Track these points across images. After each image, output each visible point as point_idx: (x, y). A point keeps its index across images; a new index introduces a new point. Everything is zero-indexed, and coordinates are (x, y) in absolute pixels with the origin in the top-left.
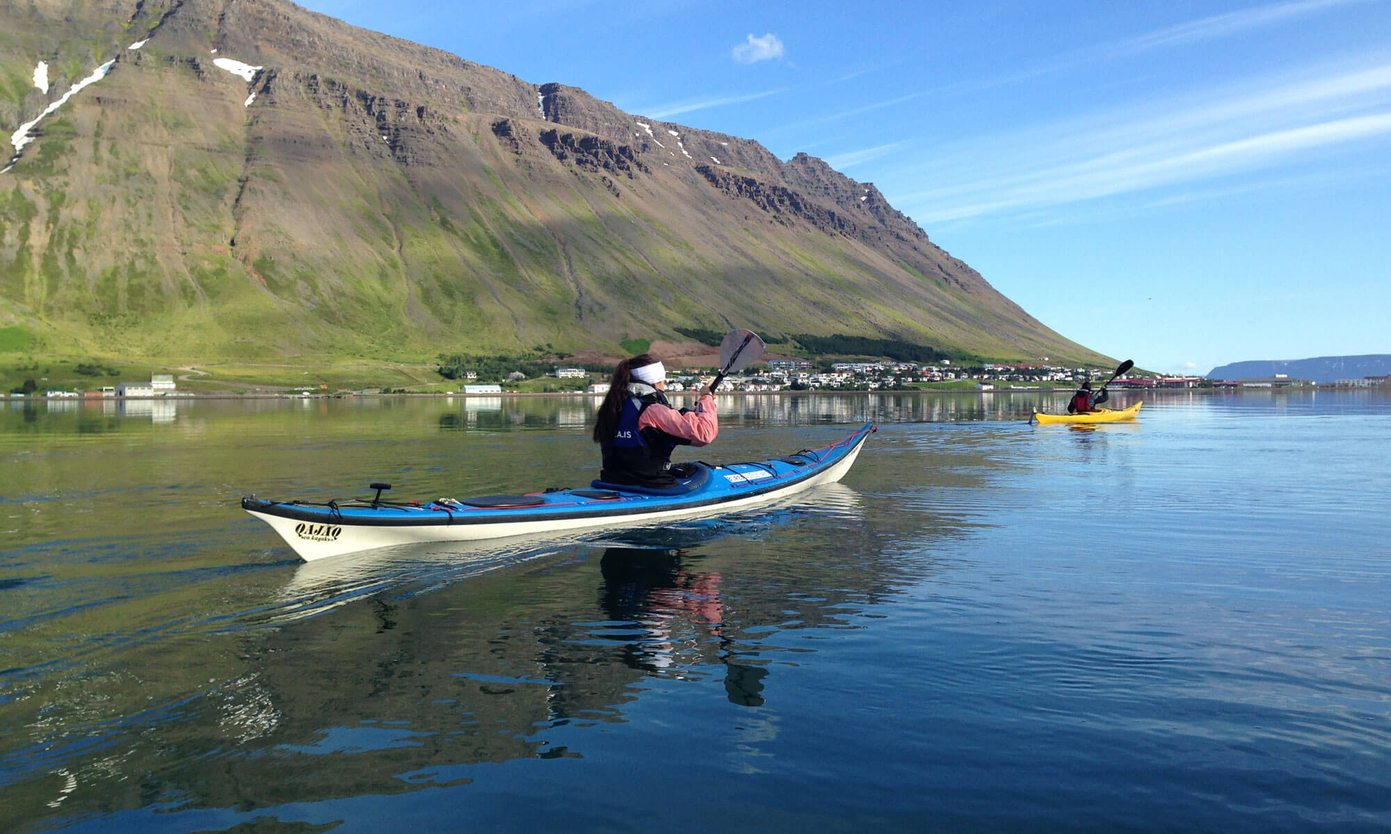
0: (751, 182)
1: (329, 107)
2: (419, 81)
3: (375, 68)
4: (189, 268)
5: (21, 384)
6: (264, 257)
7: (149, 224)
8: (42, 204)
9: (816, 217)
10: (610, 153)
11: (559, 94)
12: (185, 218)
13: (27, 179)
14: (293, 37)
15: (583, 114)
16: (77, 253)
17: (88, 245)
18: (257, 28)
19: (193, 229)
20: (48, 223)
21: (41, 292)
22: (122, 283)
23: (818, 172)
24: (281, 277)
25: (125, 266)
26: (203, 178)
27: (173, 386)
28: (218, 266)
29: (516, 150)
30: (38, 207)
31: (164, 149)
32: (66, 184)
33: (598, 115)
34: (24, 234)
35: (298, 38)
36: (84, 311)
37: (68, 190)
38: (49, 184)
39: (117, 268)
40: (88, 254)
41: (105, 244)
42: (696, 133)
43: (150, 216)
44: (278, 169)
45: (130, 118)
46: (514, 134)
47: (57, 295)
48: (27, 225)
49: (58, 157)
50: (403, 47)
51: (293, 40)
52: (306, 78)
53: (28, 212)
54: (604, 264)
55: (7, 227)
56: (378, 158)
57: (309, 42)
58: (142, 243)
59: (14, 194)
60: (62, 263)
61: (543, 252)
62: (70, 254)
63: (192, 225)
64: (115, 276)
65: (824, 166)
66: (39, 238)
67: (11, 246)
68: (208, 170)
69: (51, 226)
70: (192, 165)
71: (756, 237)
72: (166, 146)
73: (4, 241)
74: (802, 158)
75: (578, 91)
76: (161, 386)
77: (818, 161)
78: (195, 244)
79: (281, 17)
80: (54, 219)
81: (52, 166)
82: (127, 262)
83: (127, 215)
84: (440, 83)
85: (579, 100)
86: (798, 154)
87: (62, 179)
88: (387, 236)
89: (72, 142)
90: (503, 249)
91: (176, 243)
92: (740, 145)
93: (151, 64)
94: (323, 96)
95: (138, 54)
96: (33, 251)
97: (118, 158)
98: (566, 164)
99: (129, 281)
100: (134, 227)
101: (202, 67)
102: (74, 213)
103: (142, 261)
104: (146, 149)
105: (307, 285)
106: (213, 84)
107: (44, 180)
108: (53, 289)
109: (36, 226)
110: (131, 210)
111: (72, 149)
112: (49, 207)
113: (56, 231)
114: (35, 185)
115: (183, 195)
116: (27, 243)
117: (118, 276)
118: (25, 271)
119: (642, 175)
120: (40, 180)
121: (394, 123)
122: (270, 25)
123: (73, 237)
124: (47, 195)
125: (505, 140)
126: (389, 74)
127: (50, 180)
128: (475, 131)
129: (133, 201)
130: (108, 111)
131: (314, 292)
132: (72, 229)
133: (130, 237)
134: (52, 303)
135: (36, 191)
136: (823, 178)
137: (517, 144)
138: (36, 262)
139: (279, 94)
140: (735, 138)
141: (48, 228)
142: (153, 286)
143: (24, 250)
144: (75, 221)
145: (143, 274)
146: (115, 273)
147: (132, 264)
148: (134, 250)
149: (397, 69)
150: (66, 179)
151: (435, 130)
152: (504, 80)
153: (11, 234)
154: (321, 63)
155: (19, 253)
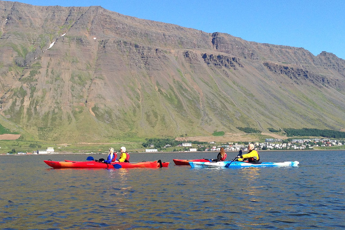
0: (286, 68)
1: (124, 51)
2: (163, 37)
3: (146, 34)
4: (71, 111)
5: (11, 150)
6: (95, 106)
7: (60, 97)
8: (29, 92)
9: (314, 80)
10: (228, 60)
11: (218, 36)
12: (72, 94)
13: (25, 83)
14: (117, 26)
15: (227, 43)
16: (38, 107)
17: (41, 104)
18: (105, 24)
19: (74, 98)
20: (30, 97)
21: (25, 120)
22: (50, 116)
23: (330, 59)
24: (100, 113)
25: (52, 111)
26: (79, 80)
27: (53, 150)
28: (80, 110)
29: (190, 62)
30: (27, 93)
31: (68, 70)
32: (37, 84)
33: (233, 43)
34: (22, 102)
35: (118, 26)
36: (37, 126)
37: (37, 86)
38: (31, 85)
39: (49, 112)
40: (41, 107)
41: (46, 104)
42: (277, 47)
43: (61, 94)
44: (104, 75)
45: (59, 61)
46: (190, 56)
47: (30, 122)
48: (23, 99)
49: (35, 75)
50: (158, 25)
51: (117, 27)
52: (117, 42)
53: (24, 94)
54: (216, 104)
55: (17, 99)
56: (139, 69)
57: (123, 28)
58: (57, 103)
59: (20, 88)
60: (33, 111)
61: (194, 100)
62: (35, 107)
63: (74, 96)
64: (48, 114)
65: (334, 56)
66: (27, 103)
67: (18, 105)
68: (81, 77)
69: (31, 98)
70: (76, 76)
71: (284, 90)
72: (69, 70)
73: (16, 104)
74: (324, 53)
75: (226, 34)
76: (50, 151)
77: (331, 54)
78: (74, 103)
79: (113, 20)
80: (32, 96)
81: (33, 78)
82: (52, 110)
83: (54, 94)
84: (171, 37)
85: (226, 38)
86: (322, 52)
87: (35, 83)
88: (138, 97)
89: (40, 70)
90: (179, 99)
91: (68, 103)
92: (295, 50)
93: (67, 41)
94: (123, 48)
95: (63, 38)
96: (25, 107)
97: (53, 75)
98: (209, 66)
99: (52, 116)
100: (56, 98)
101: (83, 41)
102: (38, 94)
103: (57, 109)
104: (63, 71)
105: (108, 115)
106: (86, 46)
107: (30, 83)
108: (29, 119)
109: (26, 99)
110: (56, 92)
111: (40, 72)
112: (30, 92)
113: (32, 100)
114: (27, 85)
115: (72, 86)
116: (23, 104)
117: (49, 114)
118: (22, 113)
119: (240, 68)
120: (29, 83)
121: (146, 55)
122: (109, 23)
123: (37, 102)
124: (30, 88)
125: (187, 59)
126: (151, 35)
127: (32, 83)
128: (176, 56)
129: (56, 89)
130: (52, 59)
131: (110, 118)
132: (37, 99)
133: (54, 101)
134: (28, 124)
135: (27, 87)
136: (333, 61)
137: (191, 60)
138: (25, 110)
139: (108, 49)
140: (293, 47)
141: (30, 99)
142: (59, 118)
143: (22, 107)
144: (38, 96)
145: (57, 113)
146: (48, 113)
147: (54, 110)
148: (55, 106)
149: (155, 33)
150: (37, 83)
151: (162, 57)
152: (197, 33)
153: (18, 102)
154: (126, 34)
155: (20, 108)
